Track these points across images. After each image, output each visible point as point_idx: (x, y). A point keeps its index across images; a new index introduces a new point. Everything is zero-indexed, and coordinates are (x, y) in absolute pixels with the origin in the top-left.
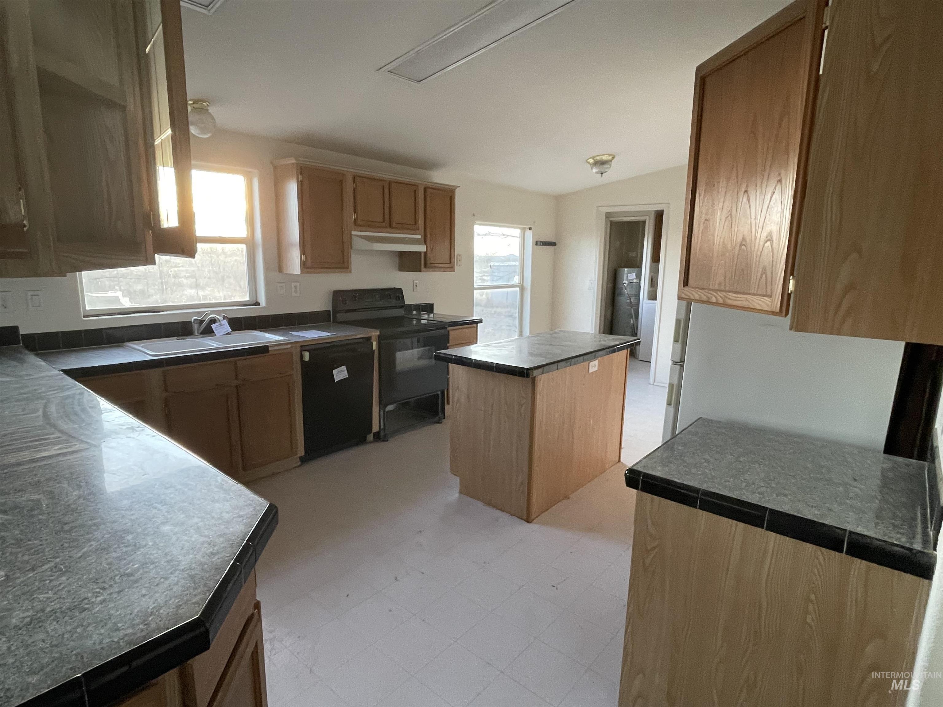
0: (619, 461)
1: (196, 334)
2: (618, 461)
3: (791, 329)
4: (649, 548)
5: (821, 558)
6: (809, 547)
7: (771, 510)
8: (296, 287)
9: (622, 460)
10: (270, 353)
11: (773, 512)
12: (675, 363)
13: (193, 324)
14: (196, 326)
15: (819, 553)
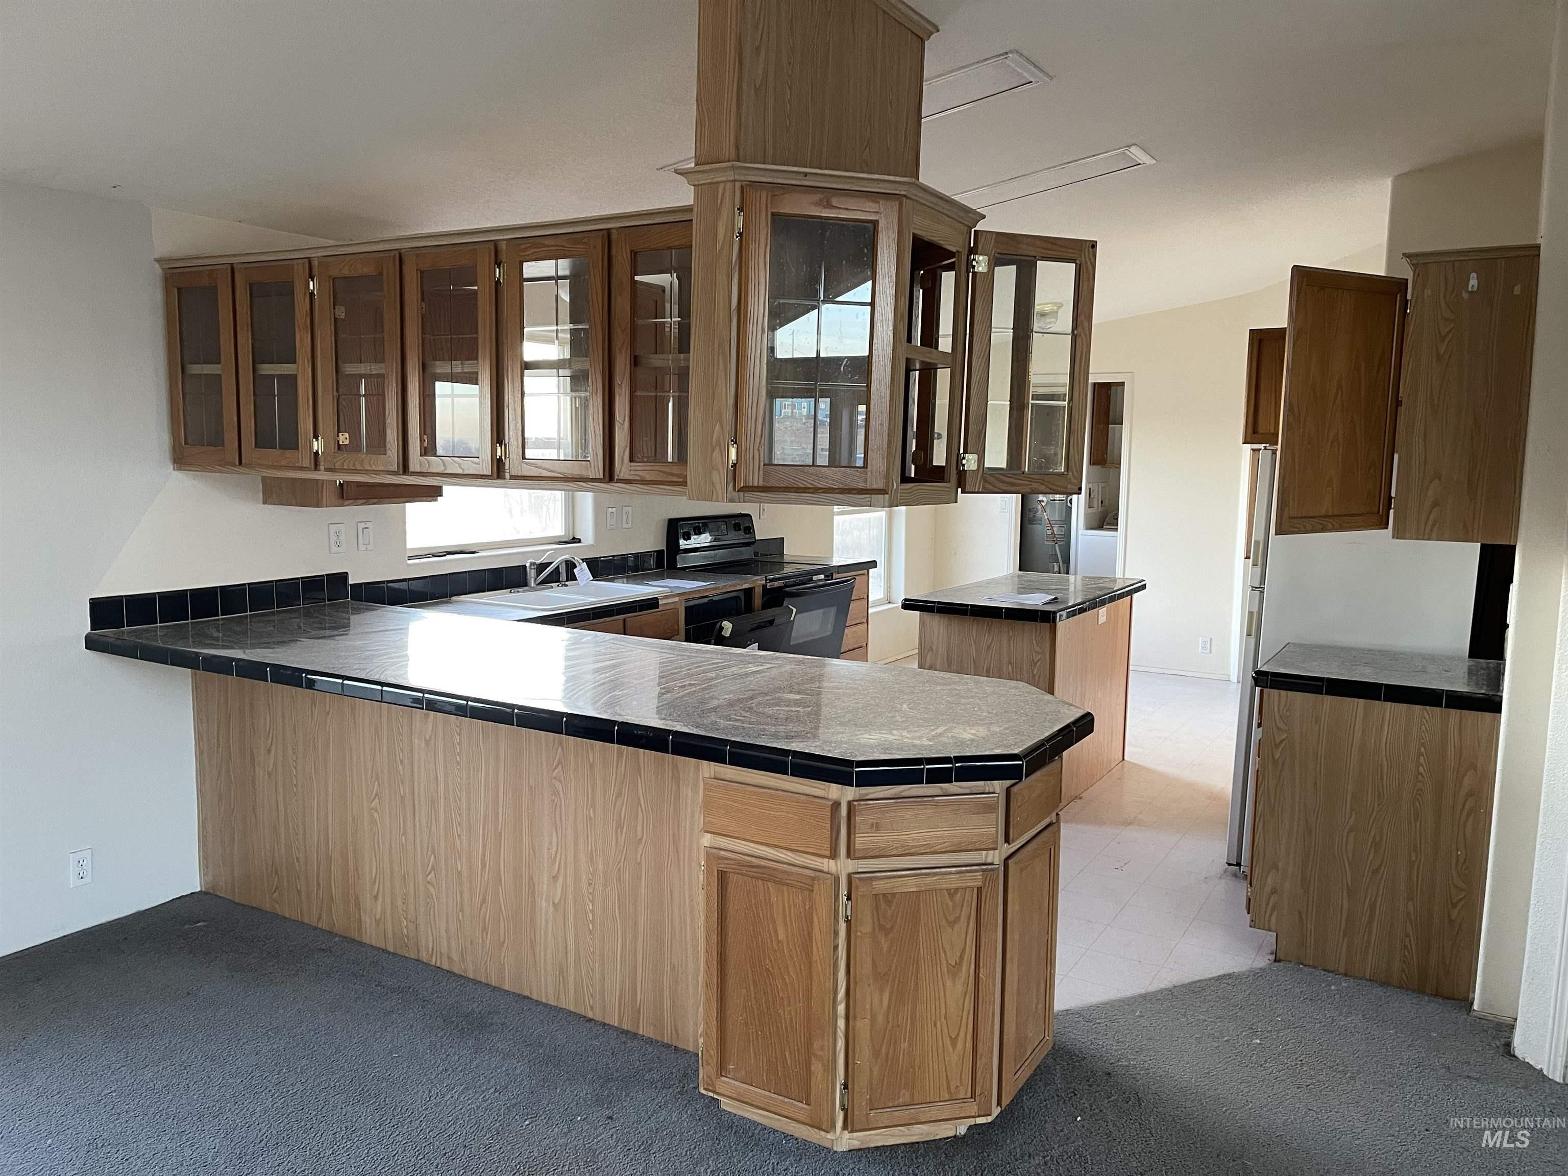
0: (1123, 759)
1: (533, 585)
2: (1121, 759)
3: (1393, 537)
4: (1278, 741)
5: (1427, 716)
6: (1417, 708)
7: (1387, 685)
8: (627, 513)
9: (1126, 758)
10: (660, 608)
11: (1388, 686)
12: (1254, 588)
13: (528, 569)
14: (532, 573)
15: (1425, 714)
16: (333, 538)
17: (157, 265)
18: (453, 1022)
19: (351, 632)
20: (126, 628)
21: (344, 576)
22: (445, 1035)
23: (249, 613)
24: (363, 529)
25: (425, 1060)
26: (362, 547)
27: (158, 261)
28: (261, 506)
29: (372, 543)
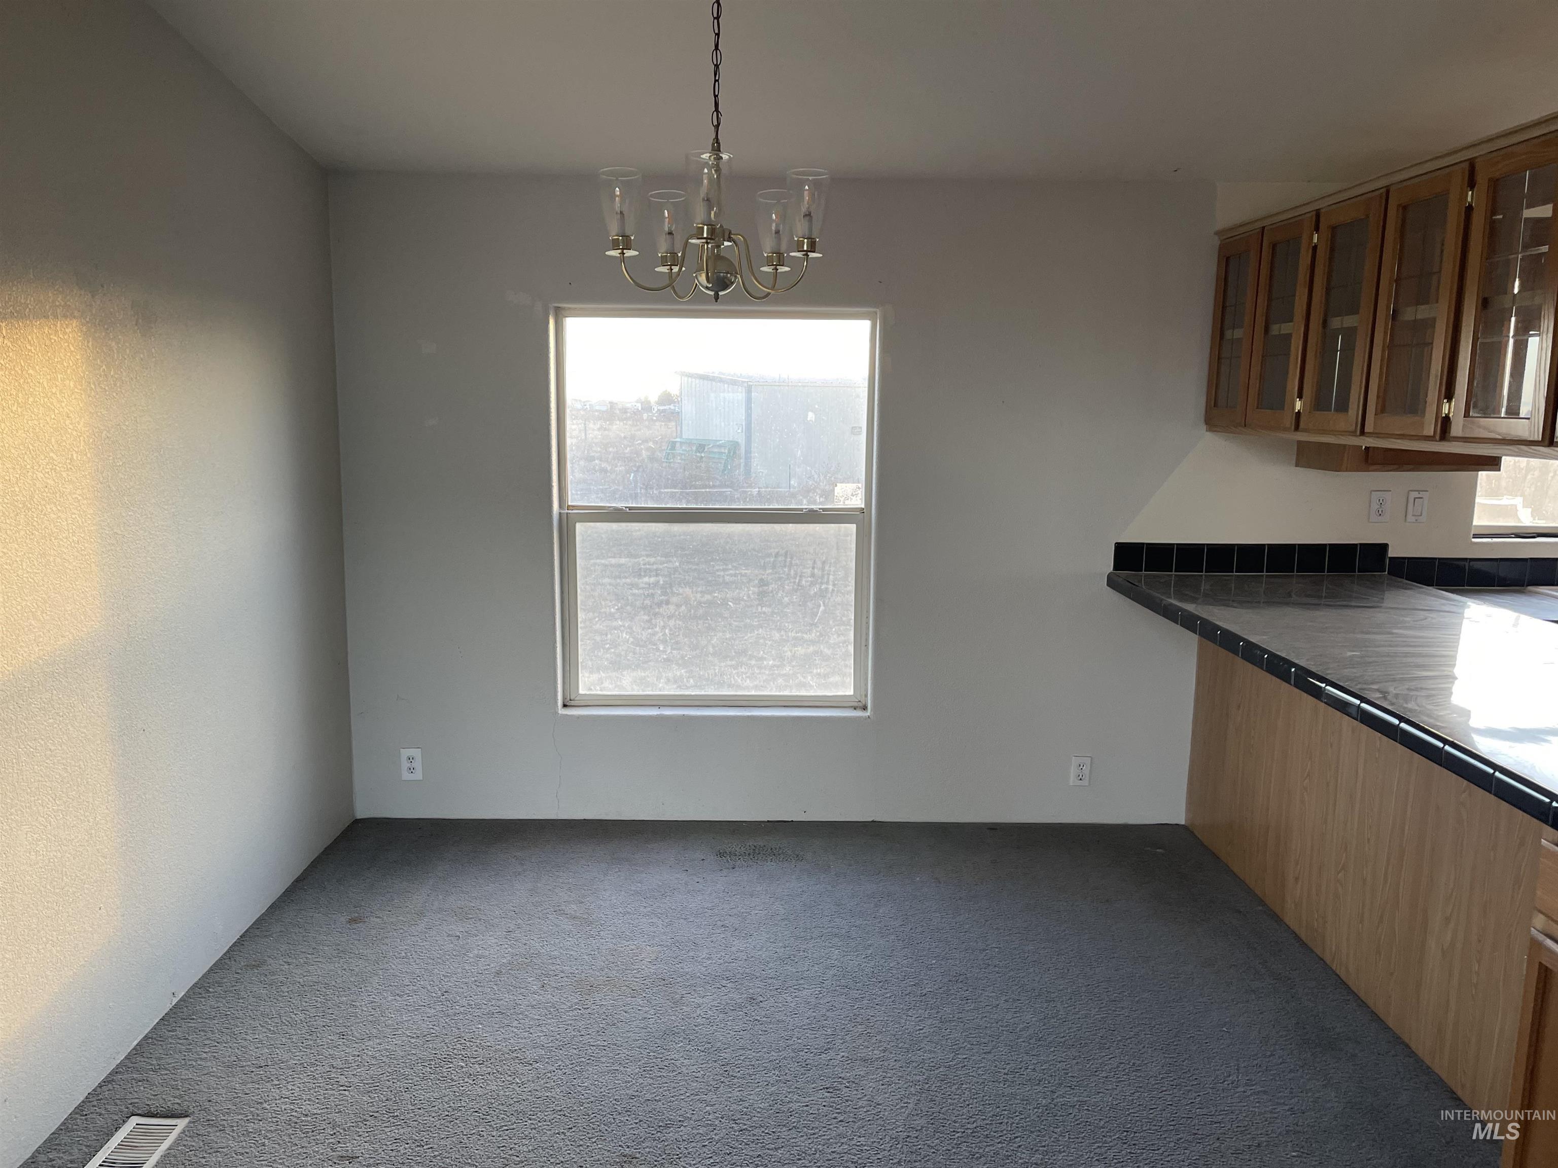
16: (1375, 506)
17: (1216, 238)
18: (1304, 1028)
19: (1384, 605)
20: (1143, 572)
21: (1384, 547)
22: (1286, 1036)
23: (1265, 573)
24: (1415, 499)
25: (1249, 1048)
26: (1410, 518)
27: (1217, 233)
28: (1294, 469)
29: (1424, 513)
